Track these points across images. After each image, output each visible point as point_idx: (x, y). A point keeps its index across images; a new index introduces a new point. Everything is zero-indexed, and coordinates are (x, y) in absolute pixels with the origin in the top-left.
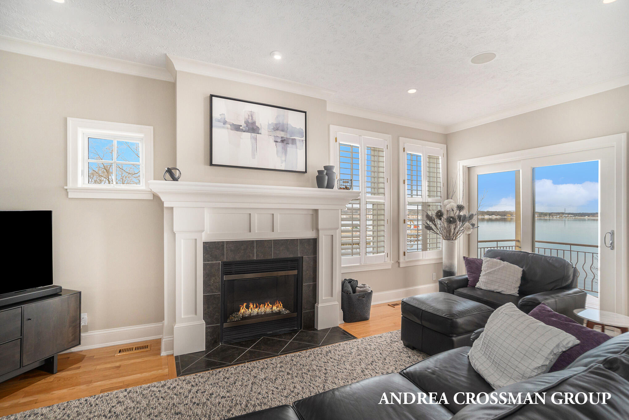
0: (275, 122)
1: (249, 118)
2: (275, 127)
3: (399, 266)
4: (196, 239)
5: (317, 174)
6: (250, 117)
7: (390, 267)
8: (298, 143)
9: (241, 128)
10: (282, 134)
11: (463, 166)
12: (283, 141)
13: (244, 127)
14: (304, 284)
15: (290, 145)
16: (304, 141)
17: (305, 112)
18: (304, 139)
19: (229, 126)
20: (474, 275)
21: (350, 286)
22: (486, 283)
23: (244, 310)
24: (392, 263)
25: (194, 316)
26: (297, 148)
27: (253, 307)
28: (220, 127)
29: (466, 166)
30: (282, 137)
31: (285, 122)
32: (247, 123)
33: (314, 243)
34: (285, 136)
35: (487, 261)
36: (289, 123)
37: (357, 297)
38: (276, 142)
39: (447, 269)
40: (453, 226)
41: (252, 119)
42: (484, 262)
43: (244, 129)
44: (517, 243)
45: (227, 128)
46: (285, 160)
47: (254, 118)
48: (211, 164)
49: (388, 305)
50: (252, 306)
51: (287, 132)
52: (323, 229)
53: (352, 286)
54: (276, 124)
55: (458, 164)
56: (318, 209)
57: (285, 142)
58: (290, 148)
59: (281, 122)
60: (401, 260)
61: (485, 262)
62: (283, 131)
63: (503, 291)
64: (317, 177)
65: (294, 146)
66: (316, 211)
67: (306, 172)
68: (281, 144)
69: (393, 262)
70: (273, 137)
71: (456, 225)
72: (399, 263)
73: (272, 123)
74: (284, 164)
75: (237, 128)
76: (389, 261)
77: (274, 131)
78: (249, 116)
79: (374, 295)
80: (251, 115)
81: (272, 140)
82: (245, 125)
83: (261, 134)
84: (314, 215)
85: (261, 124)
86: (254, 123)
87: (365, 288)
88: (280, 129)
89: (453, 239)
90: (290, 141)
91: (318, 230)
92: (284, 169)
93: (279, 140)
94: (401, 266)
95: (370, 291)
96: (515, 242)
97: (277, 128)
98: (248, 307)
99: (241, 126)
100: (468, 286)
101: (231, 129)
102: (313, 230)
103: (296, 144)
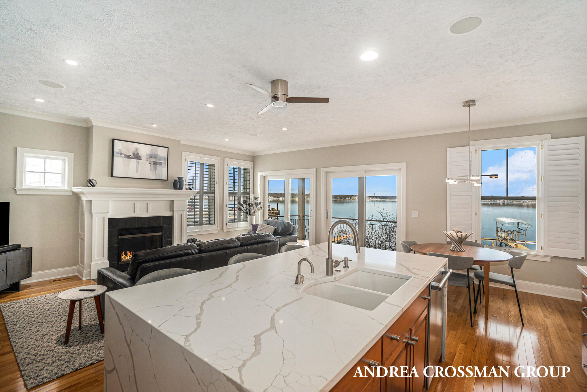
0: (150, 153)
1: (135, 151)
3: (223, 232)
4: (104, 217)
5: (174, 181)
6: (136, 151)
8: (163, 164)
9: (130, 157)
10: (153, 160)
11: (261, 175)
12: (154, 163)
13: (132, 156)
14: (164, 240)
15: (158, 166)
16: (167, 164)
17: (168, 148)
18: (167, 162)
19: (123, 156)
23: (124, 257)
25: (102, 258)
26: (162, 167)
27: (130, 254)
28: (118, 156)
30: (154, 162)
31: (156, 153)
32: (134, 154)
33: (169, 220)
34: (156, 161)
36: (158, 154)
38: (150, 164)
41: (137, 152)
43: (132, 157)
45: (123, 157)
46: (155, 174)
47: (138, 152)
48: (112, 176)
50: (129, 254)
51: (157, 158)
52: (176, 211)
54: (151, 155)
55: (259, 174)
57: (156, 164)
58: (158, 167)
59: (154, 153)
62: (154, 158)
64: (173, 183)
65: (161, 166)
66: (173, 201)
67: (167, 180)
68: (153, 165)
69: (220, 229)
70: (149, 162)
72: (223, 229)
73: (149, 154)
74: (154, 176)
75: (128, 157)
77: (150, 158)
78: (135, 150)
80: (137, 149)
81: (148, 163)
82: (133, 155)
83: (142, 160)
84: (171, 204)
85: (142, 155)
86: (138, 154)
88: (153, 157)
89: (252, 215)
90: (158, 164)
91: (173, 211)
92: (154, 179)
93: (152, 163)
97: (151, 156)
98: (126, 254)
99: (130, 156)
101: (125, 158)
102: (170, 212)
103: (162, 165)
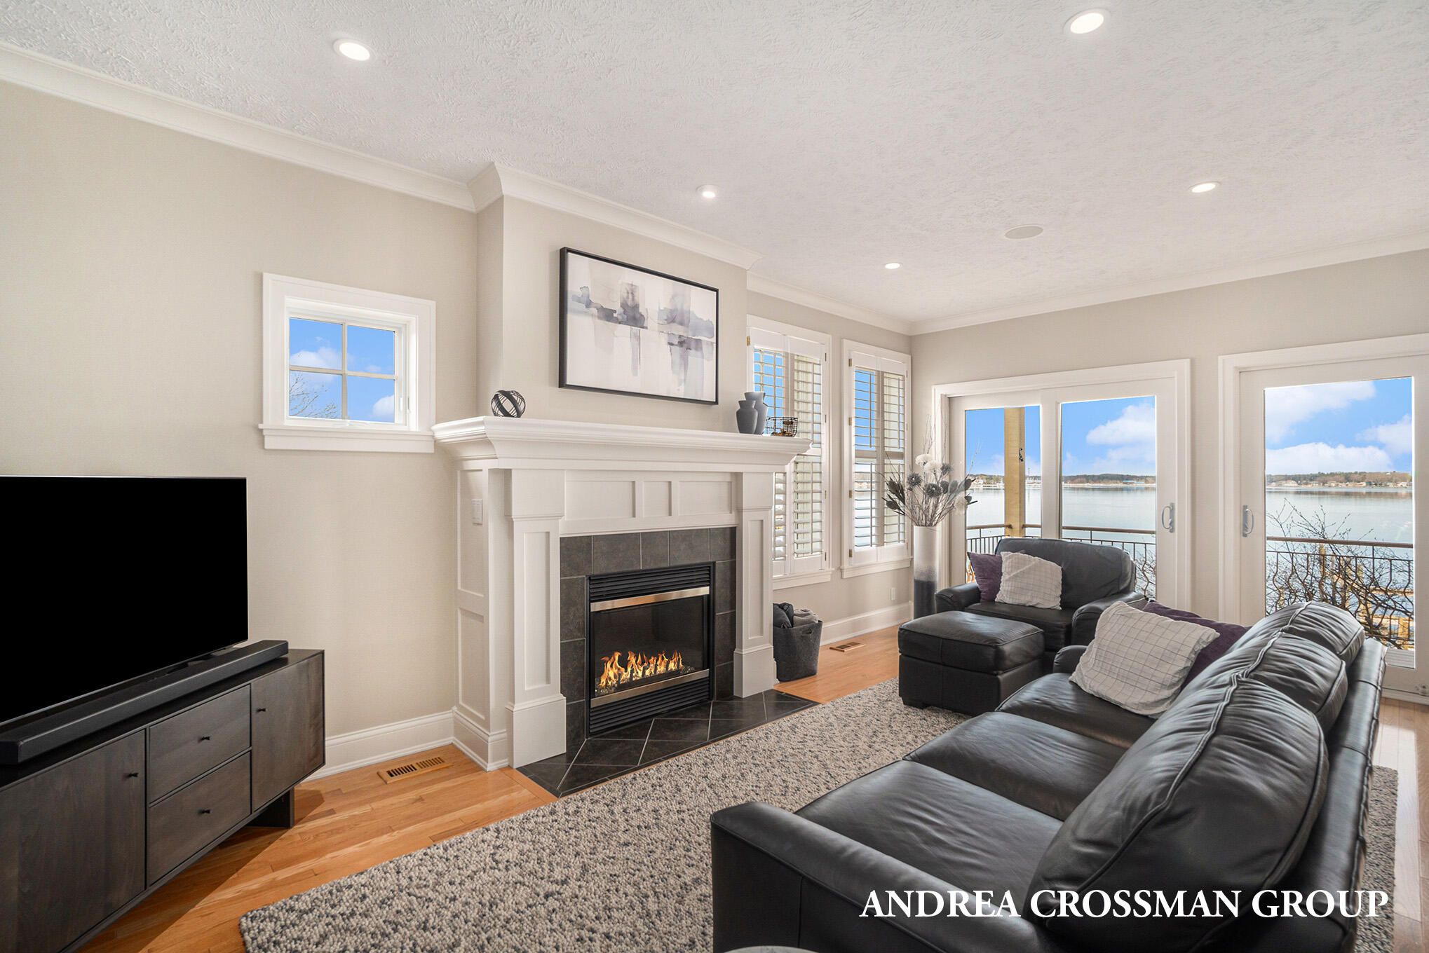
0: (670, 307)
1: (628, 297)
2: (669, 316)
3: (842, 577)
4: (548, 533)
5: (739, 408)
6: (630, 296)
7: (829, 579)
8: (704, 347)
9: (615, 315)
10: (678, 330)
11: (942, 395)
12: (681, 343)
13: (620, 314)
14: (717, 614)
15: (692, 352)
16: (715, 345)
17: (716, 291)
18: (714, 340)
19: (594, 311)
20: (989, 582)
21: (785, 613)
22: (1011, 593)
23: (616, 671)
24: (833, 571)
25: (544, 685)
26: (703, 357)
27: (636, 661)
28: (579, 312)
29: (945, 396)
30: (680, 336)
31: (685, 308)
32: (624, 305)
33: (732, 536)
34: (685, 335)
35: (1009, 558)
36: (691, 310)
37: (801, 632)
38: (671, 344)
39: (923, 578)
40: (932, 501)
41: (633, 299)
42: (1004, 559)
43: (620, 318)
44: (1008, 529)
45: (592, 315)
46: (685, 380)
47: (636, 298)
48: (562, 383)
49: (831, 648)
50: (634, 661)
51: (688, 327)
52: (750, 510)
53: (788, 614)
54: (672, 311)
55: (933, 391)
56: (742, 473)
57: (685, 345)
58: (693, 356)
59: (679, 307)
60: (846, 565)
61: (1006, 560)
62: (681, 324)
63: (1038, 604)
64: (738, 413)
65: (699, 353)
66: (737, 476)
67: (716, 403)
68: (678, 348)
69: (833, 569)
70: (666, 335)
71: (938, 499)
72: (841, 570)
73: (665, 308)
74: (682, 388)
75: (608, 315)
76: (827, 569)
77: (668, 323)
78: (628, 293)
79: (824, 626)
80: (632, 291)
81: (664, 339)
82: (622, 310)
83: (646, 328)
84: (733, 484)
85: (647, 310)
86: (636, 307)
87: (809, 617)
88: (678, 319)
89: (931, 524)
90: (693, 344)
91: (739, 511)
92: (682, 397)
93: (676, 341)
94: (845, 576)
95: (817, 622)
96: (1003, 528)
97: (674, 318)
98: (624, 663)
99: (615, 312)
100: (981, 600)
101: (599, 318)
102: (731, 513)
103: (701, 348)
